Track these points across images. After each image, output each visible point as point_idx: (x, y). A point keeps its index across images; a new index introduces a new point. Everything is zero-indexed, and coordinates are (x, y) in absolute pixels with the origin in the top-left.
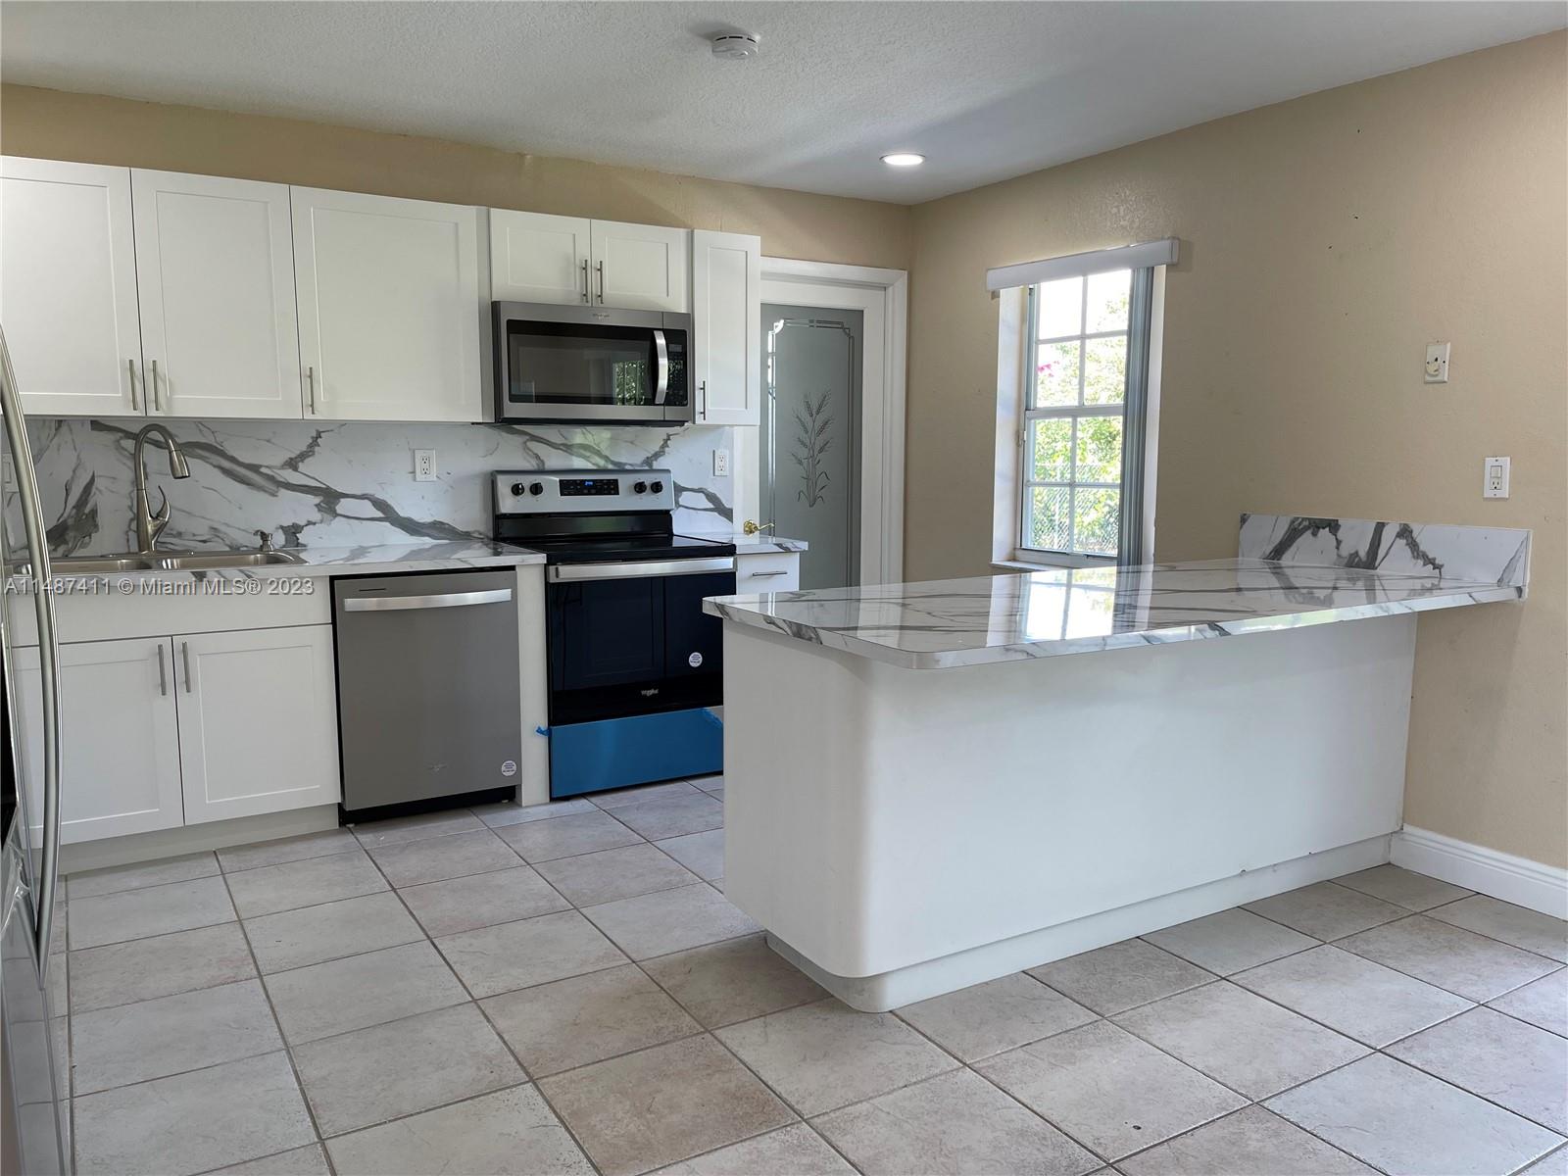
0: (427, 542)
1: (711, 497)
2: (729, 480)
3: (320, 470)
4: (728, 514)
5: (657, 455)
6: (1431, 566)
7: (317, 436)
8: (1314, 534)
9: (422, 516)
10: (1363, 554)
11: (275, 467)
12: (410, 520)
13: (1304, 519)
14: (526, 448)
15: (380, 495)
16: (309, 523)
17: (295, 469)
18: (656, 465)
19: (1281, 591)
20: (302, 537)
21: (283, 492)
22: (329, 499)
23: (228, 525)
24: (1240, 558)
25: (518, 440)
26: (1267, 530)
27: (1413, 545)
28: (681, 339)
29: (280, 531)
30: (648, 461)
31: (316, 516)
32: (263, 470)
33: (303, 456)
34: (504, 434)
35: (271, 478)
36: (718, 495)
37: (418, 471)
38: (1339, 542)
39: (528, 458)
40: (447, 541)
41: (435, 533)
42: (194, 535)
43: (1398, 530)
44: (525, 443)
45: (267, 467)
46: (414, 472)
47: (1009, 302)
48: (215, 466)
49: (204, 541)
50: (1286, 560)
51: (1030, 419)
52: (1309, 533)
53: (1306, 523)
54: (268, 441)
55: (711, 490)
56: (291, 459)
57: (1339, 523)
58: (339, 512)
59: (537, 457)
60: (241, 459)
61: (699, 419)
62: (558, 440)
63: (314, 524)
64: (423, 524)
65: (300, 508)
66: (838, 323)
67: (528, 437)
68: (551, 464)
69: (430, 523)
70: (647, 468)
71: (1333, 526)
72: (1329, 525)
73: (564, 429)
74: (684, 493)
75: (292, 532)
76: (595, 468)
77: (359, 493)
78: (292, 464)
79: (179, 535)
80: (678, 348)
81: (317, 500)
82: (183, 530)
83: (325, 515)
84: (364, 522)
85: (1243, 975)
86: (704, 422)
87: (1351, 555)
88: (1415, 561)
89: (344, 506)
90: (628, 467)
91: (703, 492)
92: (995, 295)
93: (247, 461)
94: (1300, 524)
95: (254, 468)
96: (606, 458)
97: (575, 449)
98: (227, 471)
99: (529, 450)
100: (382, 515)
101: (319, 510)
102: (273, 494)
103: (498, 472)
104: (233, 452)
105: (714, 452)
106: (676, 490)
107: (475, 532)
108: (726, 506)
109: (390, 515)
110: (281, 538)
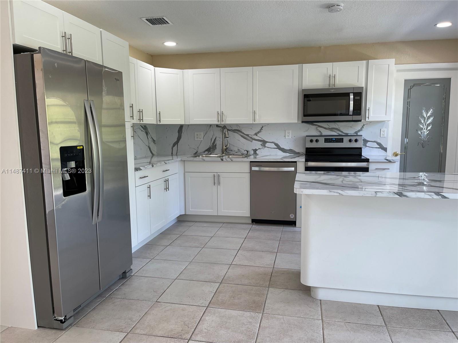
0: (288, 154)
1: (379, 144)
2: (386, 138)
3: (262, 136)
4: (385, 149)
5: (359, 131)
7: (262, 127)
9: (286, 148)
11: (252, 135)
12: (283, 149)
14: (317, 129)
15: (276, 142)
16: (259, 149)
17: (257, 135)
18: (359, 134)
20: (257, 152)
21: (253, 141)
22: (264, 143)
23: (241, 149)
25: (314, 127)
28: (358, 95)
29: (253, 150)
30: (356, 133)
31: (261, 147)
32: (249, 136)
33: (259, 132)
34: (311, 125)
35: (251, 138)
36: (381, 143)
37: (286, 136)
39: (317, 132)
40: (293, 155)
41: (290, 152)
42: (235, 151)
44: (317, 128)
46: (285, 136)
48: (240, 135)
49: (236, 152)
54: (251, 129)
55: (379, 141)
58: (266, 146)
59: (320, 132)
60: (245, 133)
61: (367, 120)
62: (327, 127)
64: (287, 150)
65: (257, 145)
67: (317, 126)
68: (323, 134)
69: (289, 150)
70: (356, 135)
73: (329, 123)
74: (368, 142)
75: (255, 151)
76: (338, 135)
77: (271, 141)
78: (256, 134)
79: (232, 150)
80: (358, 98)
81: (261, 143)
82: (232, 149)
83: (263, 147)
84: (272, 149)
86: (369, 120)
89: (267, 145)
90: (349, 134)
91: (375, 142)
93: (246, 134)
95: (248, 135)
96: (342, 132)
97: (332, 129)
98: (242, 136)
99: (318, 130)
100: (276, 147)
101: (262, 146)
102: (252, 142)
103: (307, 136)
104: (243, 132)
105: (381, 129)
106: (365, 141)
107: (301, 152)
108: (385, 147)
109: (278, 147)
110: (252, 152)
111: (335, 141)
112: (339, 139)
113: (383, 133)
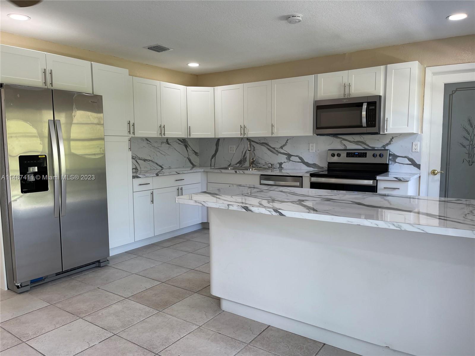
1: (410, 160)
2: (419, 153)
3: (287, 149)
4: (418, 166)
5: (387, 144)
7: (288, 140)
9: (311, 162)
11: (278, 148)
12: (307, 163)
15: (301, 156)
16: (284, 162)
17: (282, 149)
18: (387, 148)
20: (283, 166)
21: (279, 154)
22: (289, 156)
23: (268, 162)
25: (339, 140)
28: (374, 105)
29: (278, 164)
30: (384, 146)
31: (286, 161)
32: (276, 149)
33: (284, 145)
34: (335, 138)
35: (277, 151)
36: (414, 159)
37: (310, 150)
39: (341, 145)
40: (317, 169)
41: (314, 167)
42: (262, 164)
44: (341, 141)
45: (277, 148)
48: (267, 148)
54: (277, 142)
55: (411, 157)
56: (281, 146)
58: (291, 160)
59: (345, 145)
60: (272, 146)
62: (352, 140)
63: (285, 162)
64: (311, 164)
65: (283, 158)
67: (342, 139)
68: (348, 148)
69: (313, 164)
70: (383, 149)
73: (354, 136)
74: (398, 158)
75: (281, 164)
76: (363, 149)
77: (296, 155)
78: (282, 147)
79: (260, 163)
80: (372, 108)
81: (286, 157)
83: (288, 161)
84: (296, 163)
89: (292, 158)
90: (376, 149)
91: (407, 158)
95: (274, 148)
96: (368, 146)
97: (357, 143)
98: (269, 149)
99: (342, 143)
100: (301, 161)
101: (287, 159)
102: (277, 155)
103: (329, 150)
104: (270, 145)
105: (412, 143)
106: (395, 157)
107: (325, 167)
109: (303, 161)
110: (278, 166)
111: (357, 156)
112: (362, 154)
113: (415, 147)
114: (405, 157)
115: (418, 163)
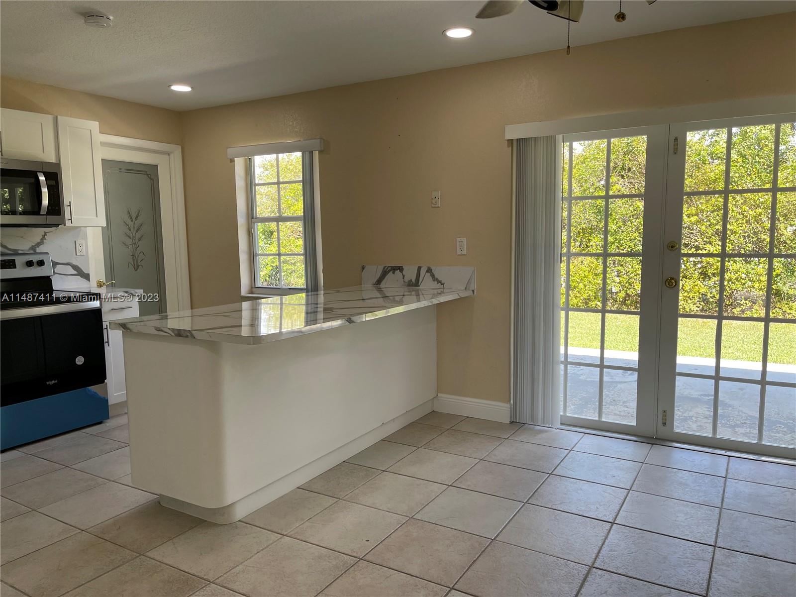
1: (75, 268)
2: (86, 257)
4: (87, 277)
5: (38, 244)
6: (440, 284)
8: (394, 273)
10: (413, 280)
13: (389, 266)
18: (39, 250)
19: (382, 299)
24: (363, 285)
26: (373, 272)
27: (433, 276)
28: (54, 178)
30: (33, 248)
36: (80, 266)
38: (404, 276)
43: (426, 269)
47: (239, 164)
50: (382, 285)
51: (254, 223)
52: (391, 272)
53: (390, 268)
55: (75, 263)
57: (403, 267)
61: (68, 223)
66: (144, 171)
70: (32, 252)
71: (401, 269)
72: (399, 269)
74: (58, 266)
80: (53, 183)
85: (391, 468)
86: (72, 225)
87: (409, 281)
88: (434, 282)
90: (20, 252)
91: (69, 265)
92: (232, 161)
94: (387, 269)
96: (5, 247)
105: (75, 242)
108: (85, 272)
112: (6, 262)
113: (80, 248)
114: (68, 264)
115: (86, 272)
